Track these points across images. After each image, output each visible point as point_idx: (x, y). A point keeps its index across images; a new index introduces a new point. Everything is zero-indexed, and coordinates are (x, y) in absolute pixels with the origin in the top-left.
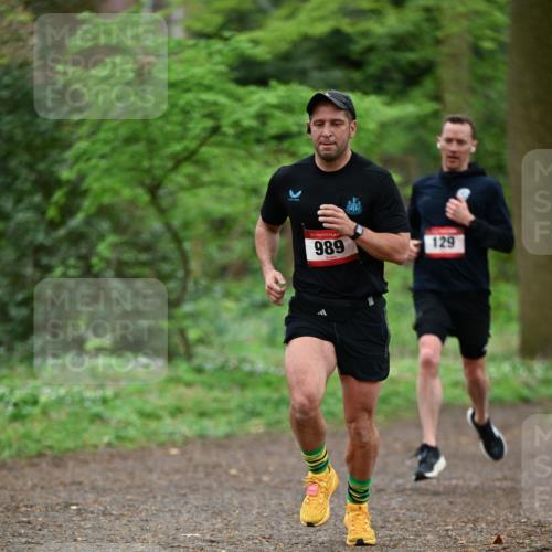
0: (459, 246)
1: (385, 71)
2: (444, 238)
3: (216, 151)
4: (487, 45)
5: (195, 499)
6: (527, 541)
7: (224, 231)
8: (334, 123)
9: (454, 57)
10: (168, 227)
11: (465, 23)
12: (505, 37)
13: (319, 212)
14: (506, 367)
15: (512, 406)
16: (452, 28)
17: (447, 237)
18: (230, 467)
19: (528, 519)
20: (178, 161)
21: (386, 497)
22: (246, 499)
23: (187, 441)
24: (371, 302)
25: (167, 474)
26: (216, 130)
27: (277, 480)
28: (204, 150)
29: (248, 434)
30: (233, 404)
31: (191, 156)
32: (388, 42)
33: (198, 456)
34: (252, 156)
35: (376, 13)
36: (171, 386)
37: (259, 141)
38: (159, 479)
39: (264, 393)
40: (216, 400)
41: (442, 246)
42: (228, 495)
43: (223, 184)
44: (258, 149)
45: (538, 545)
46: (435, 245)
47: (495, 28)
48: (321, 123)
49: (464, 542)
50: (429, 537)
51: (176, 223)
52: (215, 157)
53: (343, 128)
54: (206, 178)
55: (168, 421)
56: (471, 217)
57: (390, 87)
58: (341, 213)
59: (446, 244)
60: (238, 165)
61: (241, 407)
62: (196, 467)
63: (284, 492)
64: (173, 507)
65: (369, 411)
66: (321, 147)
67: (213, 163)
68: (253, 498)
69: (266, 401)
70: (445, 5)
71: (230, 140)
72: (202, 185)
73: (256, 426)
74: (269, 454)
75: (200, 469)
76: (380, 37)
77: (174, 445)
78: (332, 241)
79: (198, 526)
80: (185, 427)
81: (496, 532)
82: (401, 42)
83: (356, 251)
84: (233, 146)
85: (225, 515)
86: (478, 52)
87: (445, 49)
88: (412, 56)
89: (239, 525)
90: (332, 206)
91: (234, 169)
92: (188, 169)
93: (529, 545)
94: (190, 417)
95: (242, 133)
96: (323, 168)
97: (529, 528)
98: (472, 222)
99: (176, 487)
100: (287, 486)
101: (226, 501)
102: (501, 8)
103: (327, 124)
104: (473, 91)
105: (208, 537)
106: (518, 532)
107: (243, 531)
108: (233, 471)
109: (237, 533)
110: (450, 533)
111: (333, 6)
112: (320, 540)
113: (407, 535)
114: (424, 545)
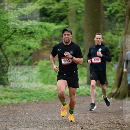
0: (99, 61)
1: (55, 17)
2: (96, 59)
3: (15, 36)
4: (79, 11)
5: (10, 118)
6: (89, 128)
7: (17, 55)
8: (68, 35)
9: (71, 14)
10: (4, 54)
11: (74, 6)
12: (83, 10)
13: (64, 53)
14: (84, 87)
15: (86, 96)
16: (71, 7)
17: (97, 59)
18: (19, 111)
19: (89, 123)
20: (6, 39)
21: (55, 118)
22: (23, 118)
23: (8, 105)
24: (75, 72)
25: (4, 113)
26: (15, 31)
27: (30, 114)
28: (12, 36)
29: (23, 103)
30: (19, 96)
31: (9, 37)
32: (56, 11)
33: (11, 108)
34: (24, 37)
35: (53, 4)
36: (5, 92)
37: (25, 34)
38: (2, 113)
39: (27, 93)
40: (15, 95)
41: (96, 61)
42: (18, 117)
43: (17, 44)
44: (25, 36)
45: (92, 129)
46: (94, 61)
47: (81, 7)
48: (65, 35)
49: (74, 128)
50: (66, 127)
51: (6, 53)
52: (15, 38)
53: (70, 36)
54: (13, 43)
55: (4, 100)
56: (102, 55)
57: (57, 21)
58: (69, 53)
59: (97, 60)
60: (20, 40)
61: (21, 97)
62: (11, 111)
63: (31, 117)
64: (5, 120)
65: (74, 94)
66: (65, 40)
67: (15, 39)
68: (24, 118)
69: (27, 95)
70: (69, 2)
71: (18, 34)
72: (12, 44)
73: (25, 101)
74: (28, 108)
75: (12, 111)
76: (54, 9)
77: (5, 105)
78: (67, 60)
79: (11, 125)
80: (8, 101)
81: (81, 126)
82: (59, 11)
83: (72, 62)
84: (19, 35)
85: (17, 122)
86: (77, 13)
87: (69, 13)
88: (61, 14)
89: (21, 124)
90: (67, 52)
91: (19, 40)
92: (9, 40)
93: (89, 129)
94: (9, 99)
95: (21, 32)
96: (65, 45)
97: (89, 125)
98: (102, 56)
99: (6, 115)
100: (32, 115)
101: (18, 119)
102: (82, 2)
103: (67, 35)
104: (76, 22)
105: (13, 127)
106: (87, 126)
107: (22, 126)
108: (19, 112)
109: (20, 126)
110: (71, 126)
111: (43, 2)
112: (40, 128)
113: (60, 127)
114: (65, 129)
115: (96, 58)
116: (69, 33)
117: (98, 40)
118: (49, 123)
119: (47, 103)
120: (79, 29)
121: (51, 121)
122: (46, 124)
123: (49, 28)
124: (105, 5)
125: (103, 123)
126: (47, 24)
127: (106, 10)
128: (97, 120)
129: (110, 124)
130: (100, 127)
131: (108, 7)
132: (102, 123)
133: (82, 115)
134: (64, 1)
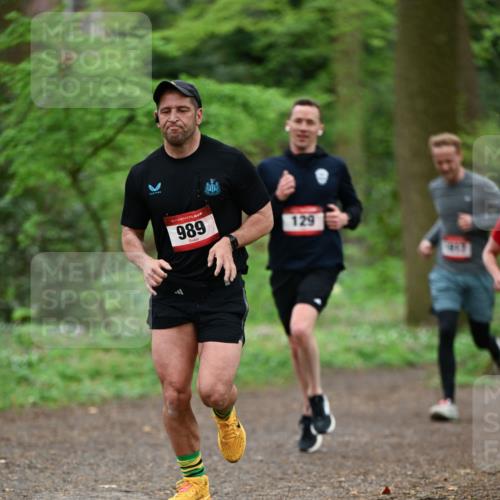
0: (318, 224)
2: (304, 217)
4: (376, 43)
5: (112, 453)
6: (413, 492)
8: (180, 109)
9: (346, 53)
10: (88, 207)
11: (356, 23)
12: (393, 35)
15: (400, 369)
16: (344, 27)
17: (307, 215)
18: (143, 424)
19: (414, 472)
20: (98, 147)
22: (158, 453)
23: (105, 401)
25: (87, 431)
26: (131, 119)
28: (120, 137)
30: (146, 368)
31: (107, 143)
32: (287, 40)
33: (115, 415)
35: (275, 13)
38: (80, 435)
40: (131, 364)
41: (302, 224)
42: (141, 450)
45: (423, 495)
46: (295, 223)
47: (384, 27)
48: (168, 111)
49: (355, 492)
50: (324, 488)
51: (95, 203)
52: (131, 144)
53: (189, 114)
54: (123, 163)
55: (87, 383)
57: (290, 80)
59: (307, 222)
62: (113, 425)
64: (92, 461)
67: (130, 149)
68: (164, 452)
70: (339, 6)
71: (144, 129)
72: (118, 169)
75: (117, 426)
76: (279, 35)
77: (93, 404)
78: (193, 223)
79: (115, 478)
80: (103, 388)
81: (383, 483)
82: (299, 40)
83: (216, 230)
84: (146, 134)
85: (139, 468)
86: (369, 50)
87: (338, 47)
88: (308, 53)
89: (152, 477)
92: (106, 154)
93: (415, 496)
94: (107, 380)
97: (414, 480)
99: (95, 442)
101: (141, 455)
102: (388, 8)
103: (174, 111)
104: (362, 84)
105: (124, 488)
106: (404, 484)
107: (156, 482)
108: (147, 429)
109: (150, 484)
110: (343, 484)
111: (237, 7)
112: (226, 491)
113: (304, 486)
114: (320, 495)
115: (303, 210)
116: (187, 102)
117: (304, 126)
118: (259, 471)
119: (254, 395)
120: (378, 113)
121: (267, 463)
122: (248, 476)
123: (261, 107)
124: (477, 17)
125: (468, 471)
126: (254, 93)
127: (478, 38)
128: (443, 461)
129: (494, 478)
130: (456, 488)
131: (488, 27)
132: (462, 472)
133: (387, 440)
134: (317, 4)
